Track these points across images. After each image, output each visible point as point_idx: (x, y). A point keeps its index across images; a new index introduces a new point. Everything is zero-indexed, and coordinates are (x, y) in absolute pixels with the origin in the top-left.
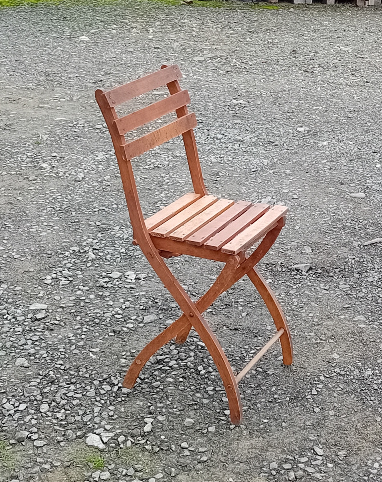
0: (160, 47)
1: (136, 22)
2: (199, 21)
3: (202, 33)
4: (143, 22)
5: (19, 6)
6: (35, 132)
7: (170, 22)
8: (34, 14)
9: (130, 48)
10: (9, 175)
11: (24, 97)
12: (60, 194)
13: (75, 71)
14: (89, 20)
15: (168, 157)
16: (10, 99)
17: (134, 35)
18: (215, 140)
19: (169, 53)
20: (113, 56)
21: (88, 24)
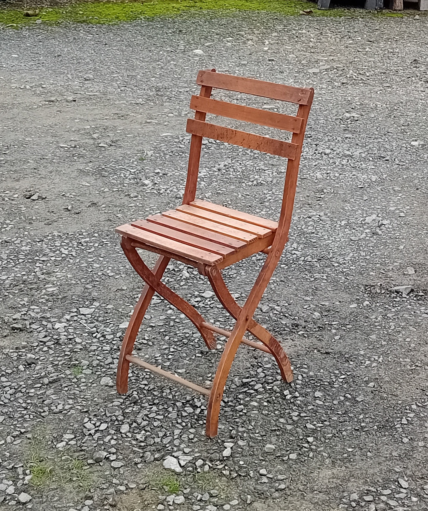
0: (275, 59)
1: (252, 34)
2: (317, 31)
3: (319, 44)
4: (259, 34)
5: (135, 20)
6: (140, 148)
7: (288, 33)
8: (150, 28)
9: (244, 61)
10: (111, 191)
11: (133, 113)
12: (159, 211)
13: (186, 85)
14: (204, 32)
15: (272, 173)
16: (119, 115)
17: (249, 47)
18: (323, 155)
19: (283, 65)
20: (226, 70)
21: (203, 37)
